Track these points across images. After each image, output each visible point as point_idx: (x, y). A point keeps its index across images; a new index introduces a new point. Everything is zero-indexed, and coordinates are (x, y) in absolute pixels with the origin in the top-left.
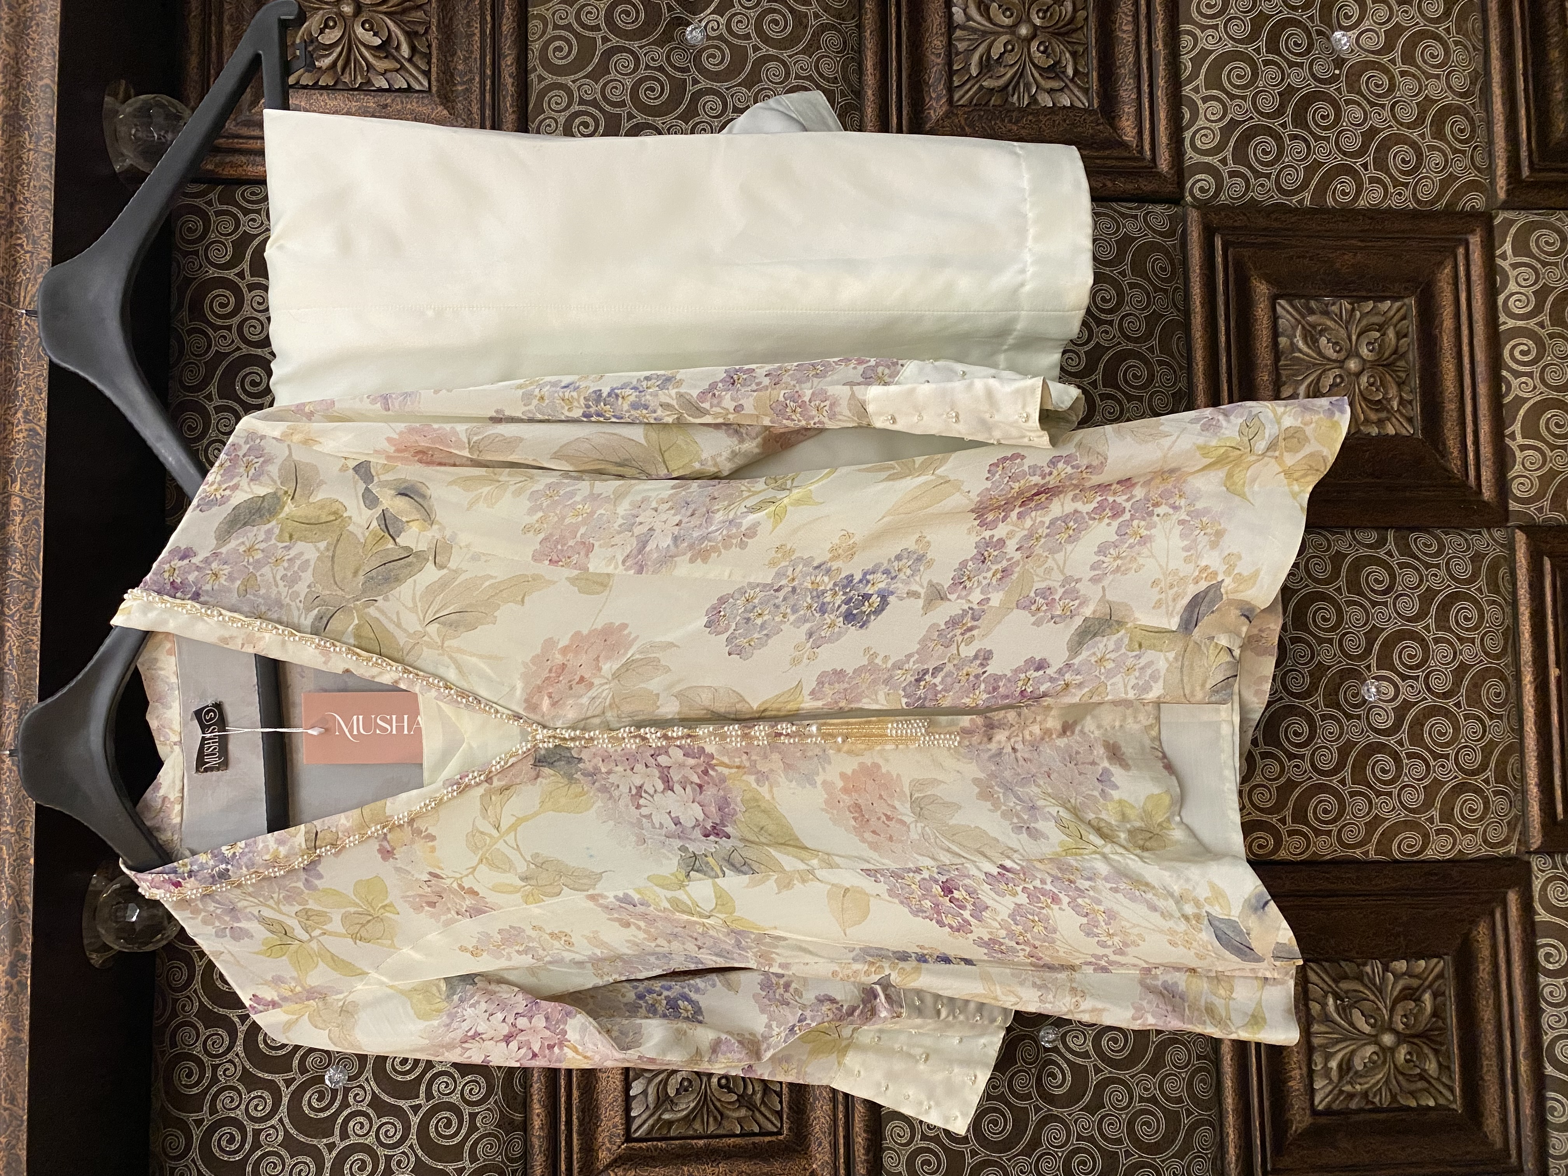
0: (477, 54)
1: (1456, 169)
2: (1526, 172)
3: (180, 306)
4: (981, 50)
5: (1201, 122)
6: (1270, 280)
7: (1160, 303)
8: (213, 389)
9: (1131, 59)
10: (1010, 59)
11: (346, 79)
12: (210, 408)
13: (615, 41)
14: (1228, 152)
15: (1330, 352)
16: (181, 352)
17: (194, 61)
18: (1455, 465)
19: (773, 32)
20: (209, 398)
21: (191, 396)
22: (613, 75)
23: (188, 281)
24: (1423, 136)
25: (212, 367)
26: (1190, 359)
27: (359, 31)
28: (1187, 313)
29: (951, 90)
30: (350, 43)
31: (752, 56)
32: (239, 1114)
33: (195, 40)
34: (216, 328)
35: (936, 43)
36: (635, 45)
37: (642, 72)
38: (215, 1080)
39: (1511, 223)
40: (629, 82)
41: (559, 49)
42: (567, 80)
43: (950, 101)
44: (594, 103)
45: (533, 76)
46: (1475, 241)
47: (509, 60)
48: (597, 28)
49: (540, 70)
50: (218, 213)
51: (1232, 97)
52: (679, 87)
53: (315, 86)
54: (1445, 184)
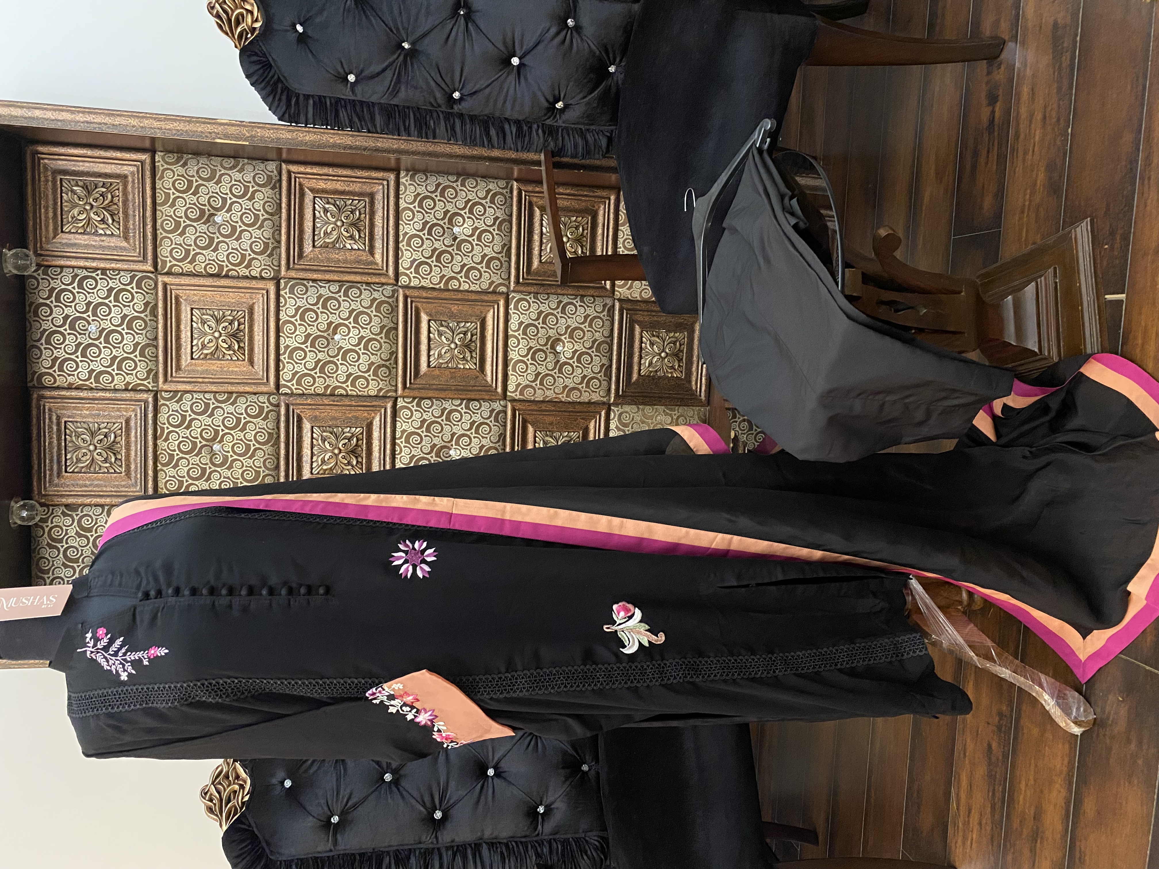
0: (137, 223)
1: (494, 279)
2: (521, 280)
3: (30, 311)
4: (324, 228)
5: (404, 258)
6: (427, 314)
7: (385, 321)
8: (43, 341)
9: (381, 233)
10: (334, 233)
11: (88, 230)
12: (42, 348)
13: (188, 222)
14: (412, 270)
15: (445, 341)
16: (31, 328)
17: (31, 223)
18: (489, 379)
19: (246, 221)
20: (42, 344)
21: (35, 343)
22: (187, 235)
23: (32, 303)
24: (482, 267)
25: (42, 333)
26: (397, 340)
27: (92, 215)
28: (397, 324)
29: (314, 241)
30: (90, 219)
31: (239, 230)
32: (62, 575)
33: (31, 215)
34: (44, 320)
35: (308, 225)
36: (195, 224)
37: (198, 234)
38: (53, 565)
39: (514, 297)
40: (193, 237)
41: (167, 224)
42: (170, 236)
43: (314, 246)
44: (180, 245)
45: (158, 232)
46: (502, 303)
47: (149, 226)
48: (181, 217)
49: (161, 231)
50: (42, 279)
51: (415, 251)
52: (211, 240)
53: (77, 233)
54: (491, 284)
